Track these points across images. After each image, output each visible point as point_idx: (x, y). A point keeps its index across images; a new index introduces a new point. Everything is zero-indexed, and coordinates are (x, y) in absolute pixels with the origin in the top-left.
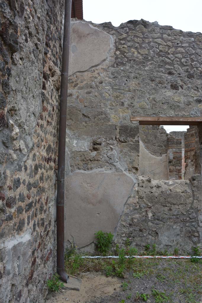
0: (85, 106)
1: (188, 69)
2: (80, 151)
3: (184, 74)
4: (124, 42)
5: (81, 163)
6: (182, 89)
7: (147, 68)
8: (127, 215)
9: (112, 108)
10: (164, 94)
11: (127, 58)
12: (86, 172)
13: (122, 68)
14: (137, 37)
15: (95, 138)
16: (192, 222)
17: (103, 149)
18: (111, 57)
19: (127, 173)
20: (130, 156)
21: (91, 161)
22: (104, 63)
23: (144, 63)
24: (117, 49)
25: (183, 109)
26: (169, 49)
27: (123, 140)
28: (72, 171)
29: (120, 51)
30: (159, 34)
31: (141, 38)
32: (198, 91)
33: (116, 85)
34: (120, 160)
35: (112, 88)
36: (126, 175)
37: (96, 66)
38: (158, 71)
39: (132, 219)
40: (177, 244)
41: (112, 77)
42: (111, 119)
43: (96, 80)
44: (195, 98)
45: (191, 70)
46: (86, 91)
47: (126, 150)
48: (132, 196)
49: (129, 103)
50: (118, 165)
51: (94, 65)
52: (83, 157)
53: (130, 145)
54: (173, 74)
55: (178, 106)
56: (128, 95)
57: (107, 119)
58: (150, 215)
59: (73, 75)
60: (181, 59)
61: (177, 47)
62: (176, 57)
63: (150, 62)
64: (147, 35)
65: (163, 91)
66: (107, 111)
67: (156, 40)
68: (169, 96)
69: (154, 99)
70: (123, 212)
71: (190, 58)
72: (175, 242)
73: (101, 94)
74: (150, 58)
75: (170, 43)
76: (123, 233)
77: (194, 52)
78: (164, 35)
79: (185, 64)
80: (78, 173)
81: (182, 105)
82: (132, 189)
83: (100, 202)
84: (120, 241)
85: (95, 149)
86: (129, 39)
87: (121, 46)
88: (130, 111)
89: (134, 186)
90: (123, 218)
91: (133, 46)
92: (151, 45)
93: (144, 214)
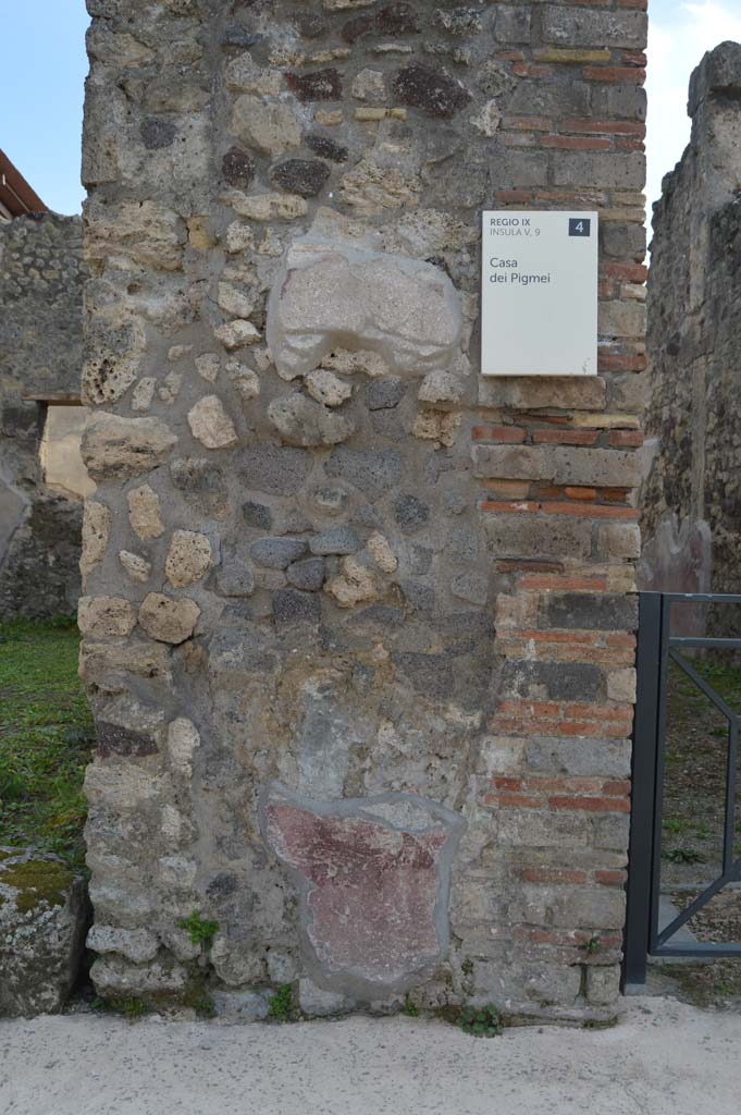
4: (18, 255)
7: (55, 306)
8: (13, 558)
11: (21, 286)
13: (12, 306)
14: (42, 246)
19: (14, 488)
20: (20, 460)
23: (50, 295)
24: (6, 269)
27: (9, 434)
29: (11, 273)
31: (49, 248)
34: (3, 467)
36: (11, 492)
39: (21, 567)
47: (13, 449)
48: (22, 526)
49: (22, 368)
53: (19, 442)
56: (23, 354)
58: (52, 559)
63: (61, 295)
64: (58, 242)
69: (62, 361)
70: (6, 551)
74: (60, 287)
76: (6, 589)
82: (21, 516)
86: (26, 250)
87: (12, 264)
88: (21, 384)
89: (23, 511)
90: (7, 563)
91: (32, 264)
92: (65, 261)
93: (41, 557)
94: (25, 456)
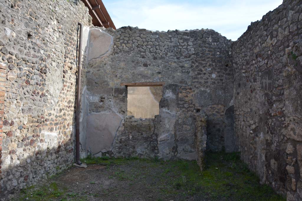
0: (96, 78)
1: (153, 54)
2: (94, 102)
3: (151, 57)
4: (118, 40)
5: (95, 109)
6: (150, 66)
7: (130, 55)
8: (118, 137)
9: (111, 78)
10: (139, 69)
11: (120, 49)
12: (97, 113)
13: (117, 56)
14: (126, 37)
15: (101, 95)
16: (154, 141)
17: (106, 101)
18: (112, 49)
19: (118, 114)
20: (120, 105)
21: (100, 107)
22: (108, 53)
23: (129, 52)
24: (115, 44)
25: (150, 78)
26: (143, 43)
27: (116, 96)
28: (90, 113)
29: (116, 46)
30: (138, 34)
31: (128, 37)
32: (159, 67)
33: (113, 65)
34: (115, 107)
35: (111, 67)
36: (117, 115)
37: (103, 55)
38: (136, 57)
39: (121, 140)
40: (146, 153)
41: (111, 61)
42: (110, 84)
43: (103, 63)
44: (157, 71)
45: (156, 55)
46: (97, 69)
47: (118, 101)
48: (121, 126)
49: (120, 75)
50: (113, 109)
51: (101, 54)
52: (95, 106)
53: (120, 99)
54: (145, 58)
55: (147, 76)
56: (120, 71)
57: (108, 85)
59: (91, 60)
60: (150, 48)
61: (148, 42)
62: (147, 48)
63: (132, 51)
64: (131, 35)
65: (139, 68)
66: (108, 80)
67: (136, 38)
68: (142, 71)
69: (133, 73)
70: (116, 135)
71: (155, 48)
72: (145, 153)
73: (105, 71)
74: (132, 49)
75: (144, 40)
76: (116, 147)
77: (158, 44)
78: (141, 35)
79: (152, 51)
80: (93, 114)
81: (149, 76)
82: (121, 123)
83: (104, 129)
84: (115, 151)
85: (102, 101)
86: (121, 38)
87: (117, 43)
88: (120, 80)
89: (121, 121)
90: (116, 138)
91: (123, 43)
92: (133, 41)
93: (127, 136)
94: (122, 103)
